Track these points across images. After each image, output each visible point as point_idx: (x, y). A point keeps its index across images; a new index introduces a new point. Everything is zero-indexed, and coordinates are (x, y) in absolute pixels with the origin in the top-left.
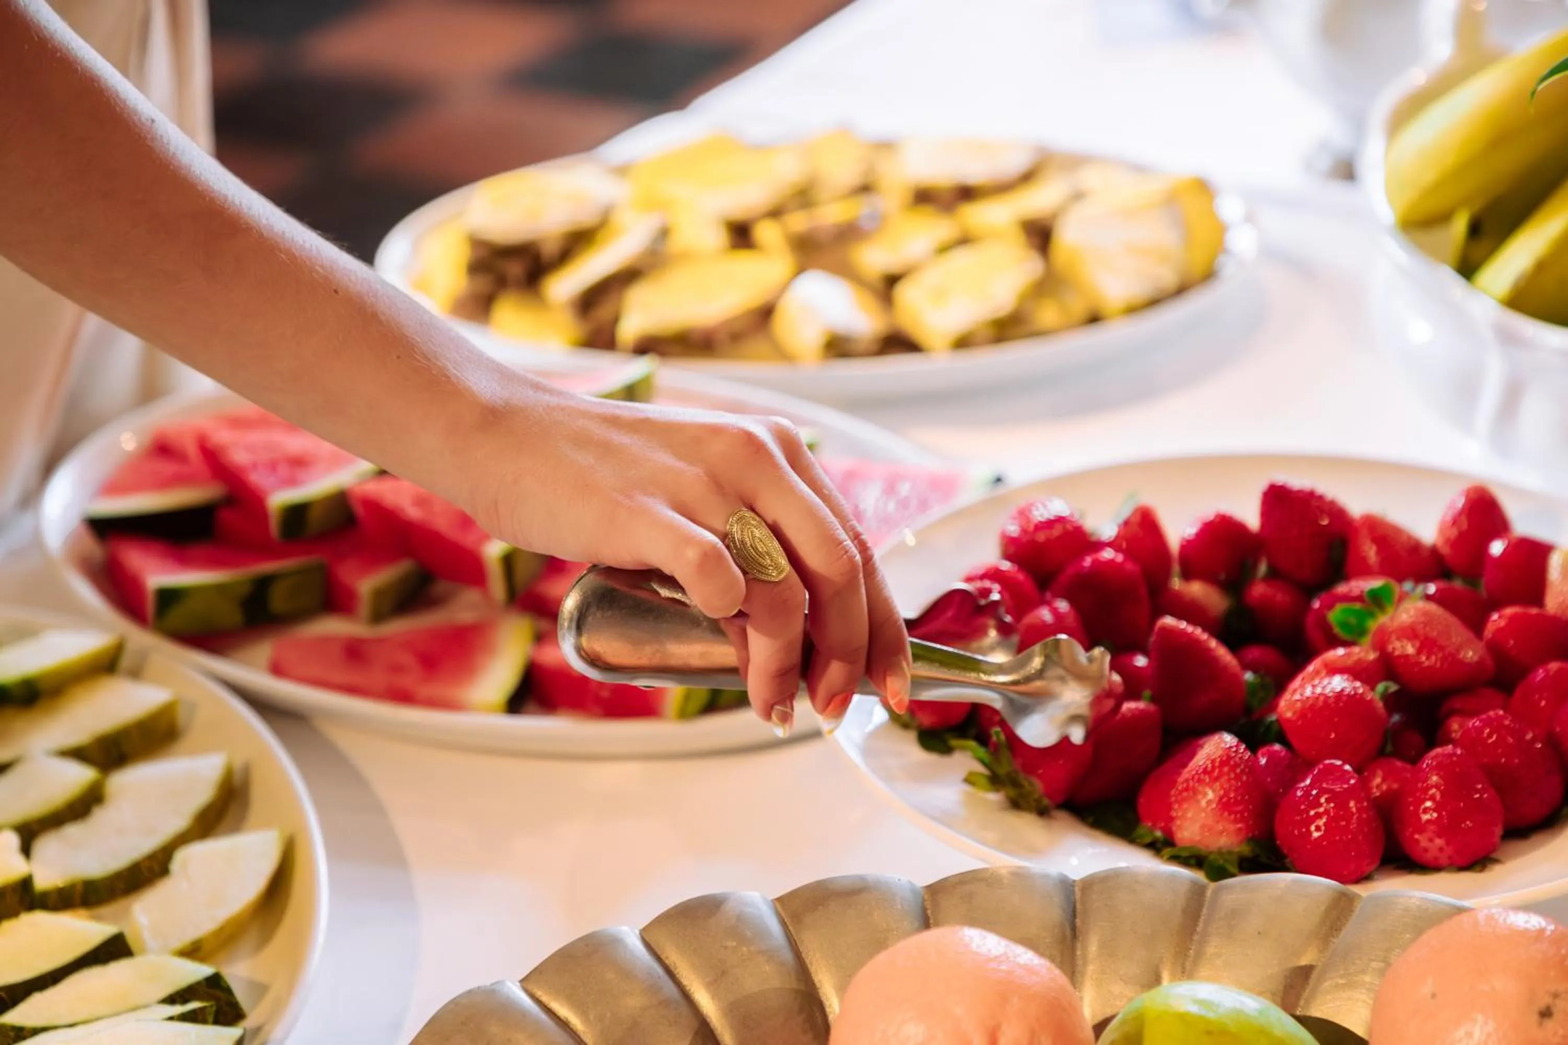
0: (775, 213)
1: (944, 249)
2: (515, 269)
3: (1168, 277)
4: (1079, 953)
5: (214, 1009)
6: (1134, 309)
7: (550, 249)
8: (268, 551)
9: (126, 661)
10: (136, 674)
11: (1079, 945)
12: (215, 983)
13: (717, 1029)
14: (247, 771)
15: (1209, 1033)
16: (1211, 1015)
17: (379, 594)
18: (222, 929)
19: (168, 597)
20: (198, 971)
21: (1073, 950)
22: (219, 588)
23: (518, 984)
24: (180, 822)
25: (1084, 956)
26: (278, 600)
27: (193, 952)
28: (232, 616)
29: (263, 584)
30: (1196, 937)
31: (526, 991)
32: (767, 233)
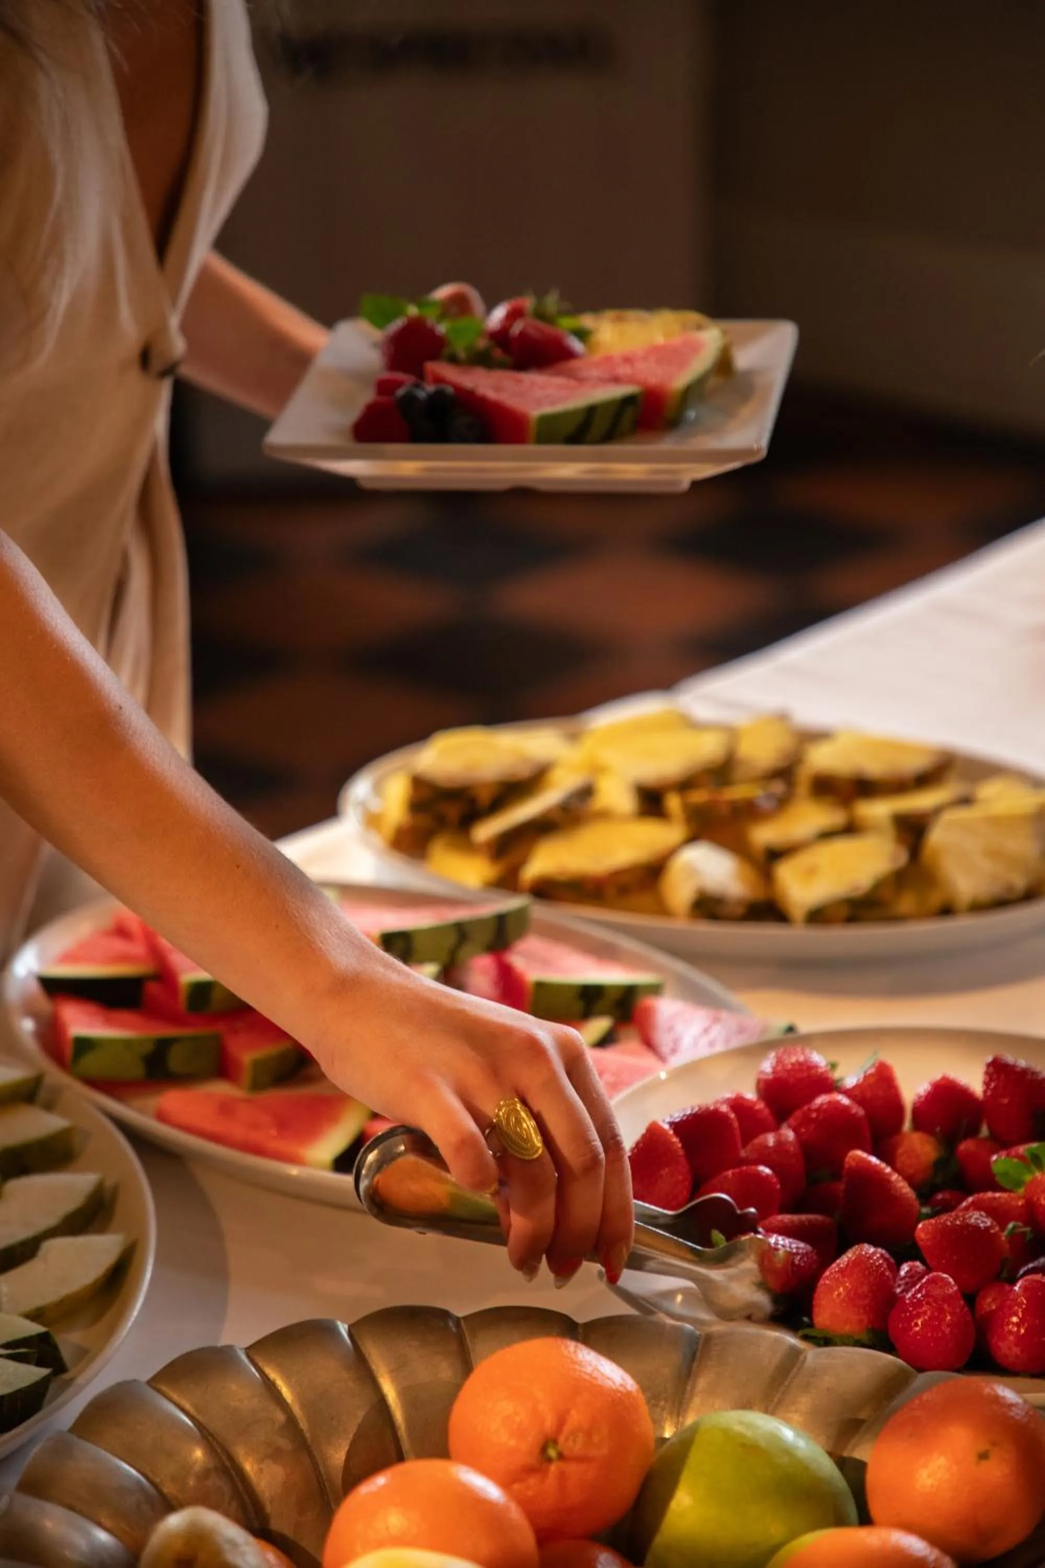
0: (685, 785)
1: (827, 835)
2: (453, 812)
3: (1020, 882)
4: (689, 1388)
5: (36, 1356)
6: (979, 907)
7: (485, 797)
8: (174, 1019)
9: (42, 1095)
10: (49, 1107)
11: (690, 1383)
12: (44, 1339)
13: (392, 1407)
14: (116, 1190)
15: (743, 1445)
16: (749, 1433)
17: (256, 1064)
18: (62, 1302)
19: (84, 1045)
20: (36, 1329)
21: (686, 1383)
22: (127, 1044)
23: (244, 1351)
24: (52, 1221)
25: (693, 1388)
26: (176, 1060)
27: (35, 1316)
28: (137, 1071)
29: (163, 1046)
30: (782, 1389)
31: (248, 1356)
32: (673, 803)
